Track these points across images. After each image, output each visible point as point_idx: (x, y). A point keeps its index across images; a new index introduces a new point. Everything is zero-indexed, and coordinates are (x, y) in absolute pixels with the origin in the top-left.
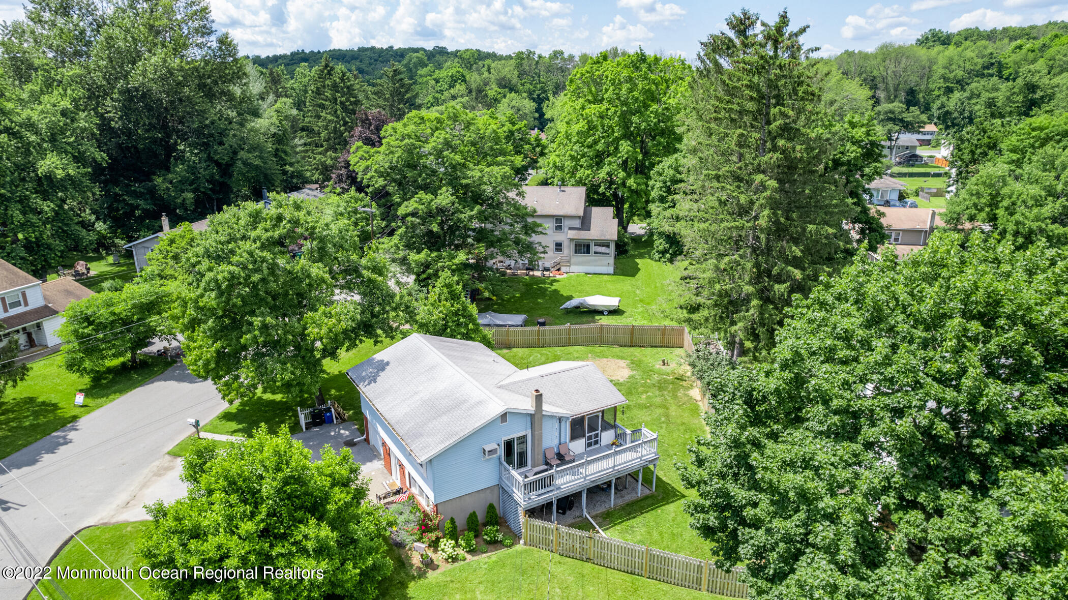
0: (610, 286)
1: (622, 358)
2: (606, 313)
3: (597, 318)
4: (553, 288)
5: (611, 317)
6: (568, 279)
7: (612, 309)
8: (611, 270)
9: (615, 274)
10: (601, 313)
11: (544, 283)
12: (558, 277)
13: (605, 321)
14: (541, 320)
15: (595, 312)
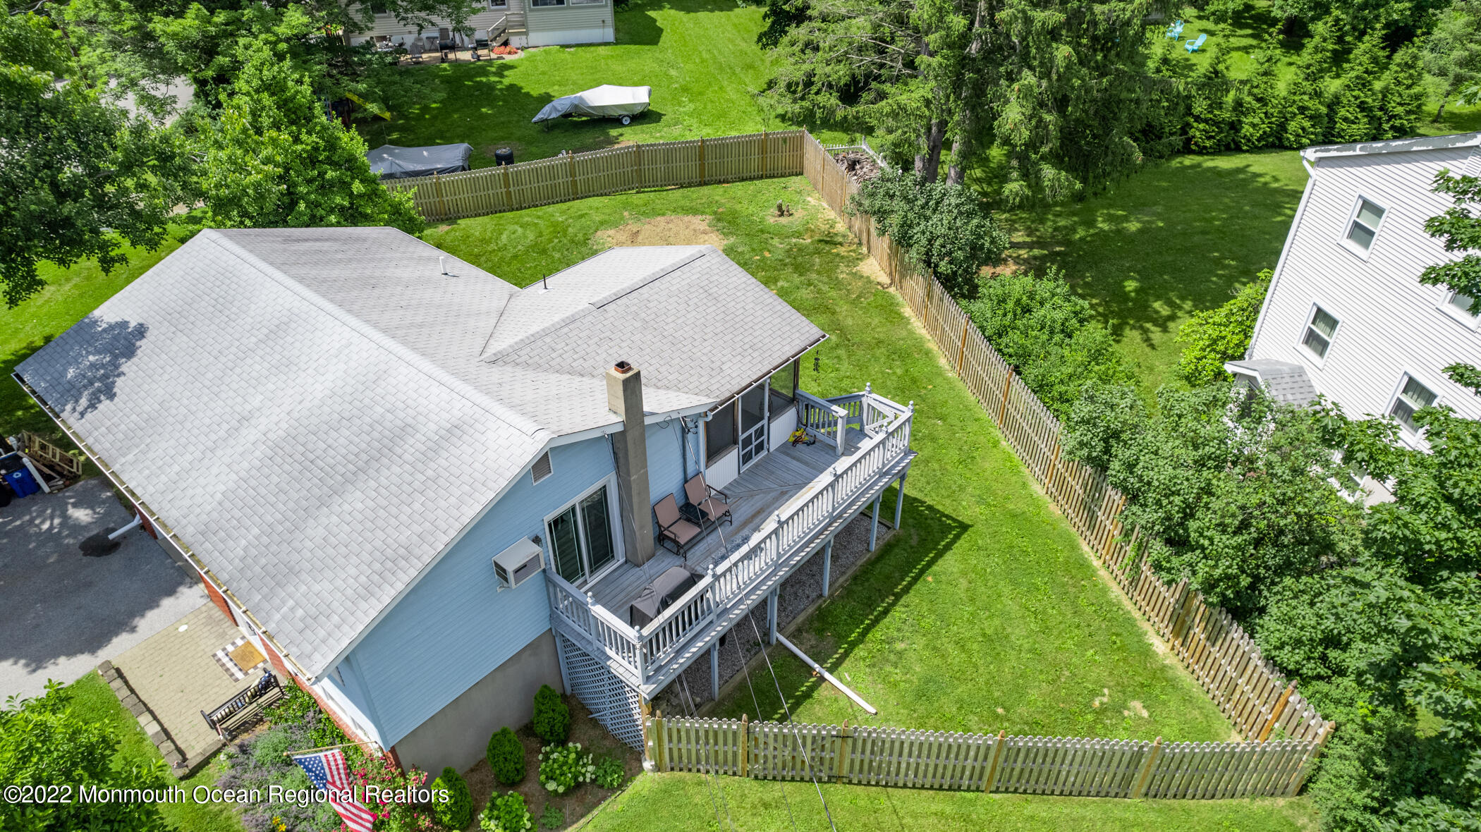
0: (617, 67)
1: (695, 211)
2: (626, 121)
3: (614, 132)
4: (506, 81)
5: (638, 128)
6: (530, 59)
7: (638, 110)
8: (609, 34)
9: (618, 42)
10: (616, 121)
11: (486, 74)
12: (508, 59)
13: (630, 137)
14: (503, 151)
15: (606, 120)
